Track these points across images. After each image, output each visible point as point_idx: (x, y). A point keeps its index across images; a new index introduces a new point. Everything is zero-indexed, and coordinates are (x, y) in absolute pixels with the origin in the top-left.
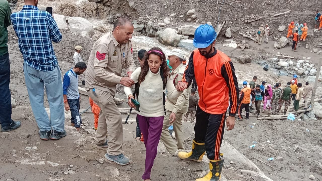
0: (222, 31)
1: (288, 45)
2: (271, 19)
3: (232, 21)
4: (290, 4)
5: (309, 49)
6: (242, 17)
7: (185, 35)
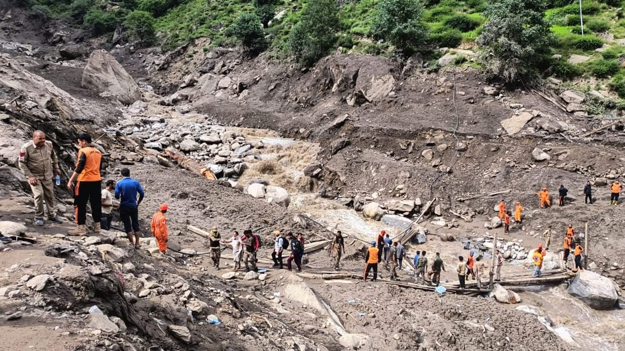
0: (430, 208)
1: (500, 226)
2: (487, 197)
3: (443, 198)
4: (511, 183)
5: (525, 231)
6: (456, 194)
7: (391, 210)
